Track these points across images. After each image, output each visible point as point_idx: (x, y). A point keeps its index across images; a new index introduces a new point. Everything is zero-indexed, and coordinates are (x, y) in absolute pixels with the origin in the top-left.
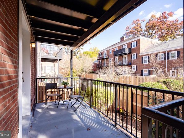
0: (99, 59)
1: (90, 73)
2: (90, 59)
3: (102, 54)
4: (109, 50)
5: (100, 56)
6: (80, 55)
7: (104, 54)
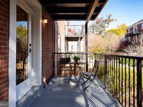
0: (127, 36)
1: (117, 51)
2: (117, 36)
3: (131, 29)
4: (141, 24)
5: (129, 33)
6: (106, 33)
7: (134, 29)
